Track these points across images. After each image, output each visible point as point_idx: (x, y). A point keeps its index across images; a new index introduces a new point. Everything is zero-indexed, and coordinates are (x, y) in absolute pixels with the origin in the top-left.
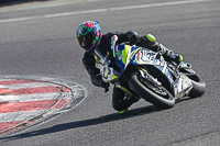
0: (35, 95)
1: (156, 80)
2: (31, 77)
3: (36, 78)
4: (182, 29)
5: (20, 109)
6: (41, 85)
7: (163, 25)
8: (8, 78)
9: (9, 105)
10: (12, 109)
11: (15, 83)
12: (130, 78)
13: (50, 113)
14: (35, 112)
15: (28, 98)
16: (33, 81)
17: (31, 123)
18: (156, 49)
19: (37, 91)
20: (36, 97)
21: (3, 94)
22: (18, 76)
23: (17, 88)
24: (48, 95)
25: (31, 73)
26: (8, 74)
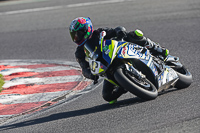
0: (58, 78)
1: (140, 73)
2: (55, 61)
3: (59, 62)
4: (192, 18)
5: (45, 90)
6: (65, 69)
7: (175, 14)
8: (34, 62)
9: (34, 87)
10: (38, 91)
11: (40, 66)
12: (115, 71)
13: (72, 94)
14: (58, 93)
15: (52, 80)
16: (57, 65)
17: (55, 103)
18: (143, 43)
19: (60, 74)
20: (59, 80)
21: (30, 77)
22: (43, 61)
23: (42, 71)
24: (70, 77)
25: (55, 58)
26: (34, 58)
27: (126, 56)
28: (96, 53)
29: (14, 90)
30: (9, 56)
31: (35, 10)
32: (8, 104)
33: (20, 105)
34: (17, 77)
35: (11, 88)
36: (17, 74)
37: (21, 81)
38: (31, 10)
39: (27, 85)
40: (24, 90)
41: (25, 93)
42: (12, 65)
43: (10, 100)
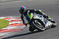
1: (39, 23)
9: (18, 24)
12: (32, 22)
17: (24, 29)
27: (35, 18)
28: (26, 17)
29: (12, 25)
30: (11, 15)
31: (18, 1)
32: (10, 29)
33: (14, 29)
34: (13, 21)
35: (11, 24)
36: (13, 20)
37: (14, 23)
38: (17, 2)
39: (16, 24)
40: (15, 25)
41: (15, 26)
42: (11, 18)
43: (11, 28)
